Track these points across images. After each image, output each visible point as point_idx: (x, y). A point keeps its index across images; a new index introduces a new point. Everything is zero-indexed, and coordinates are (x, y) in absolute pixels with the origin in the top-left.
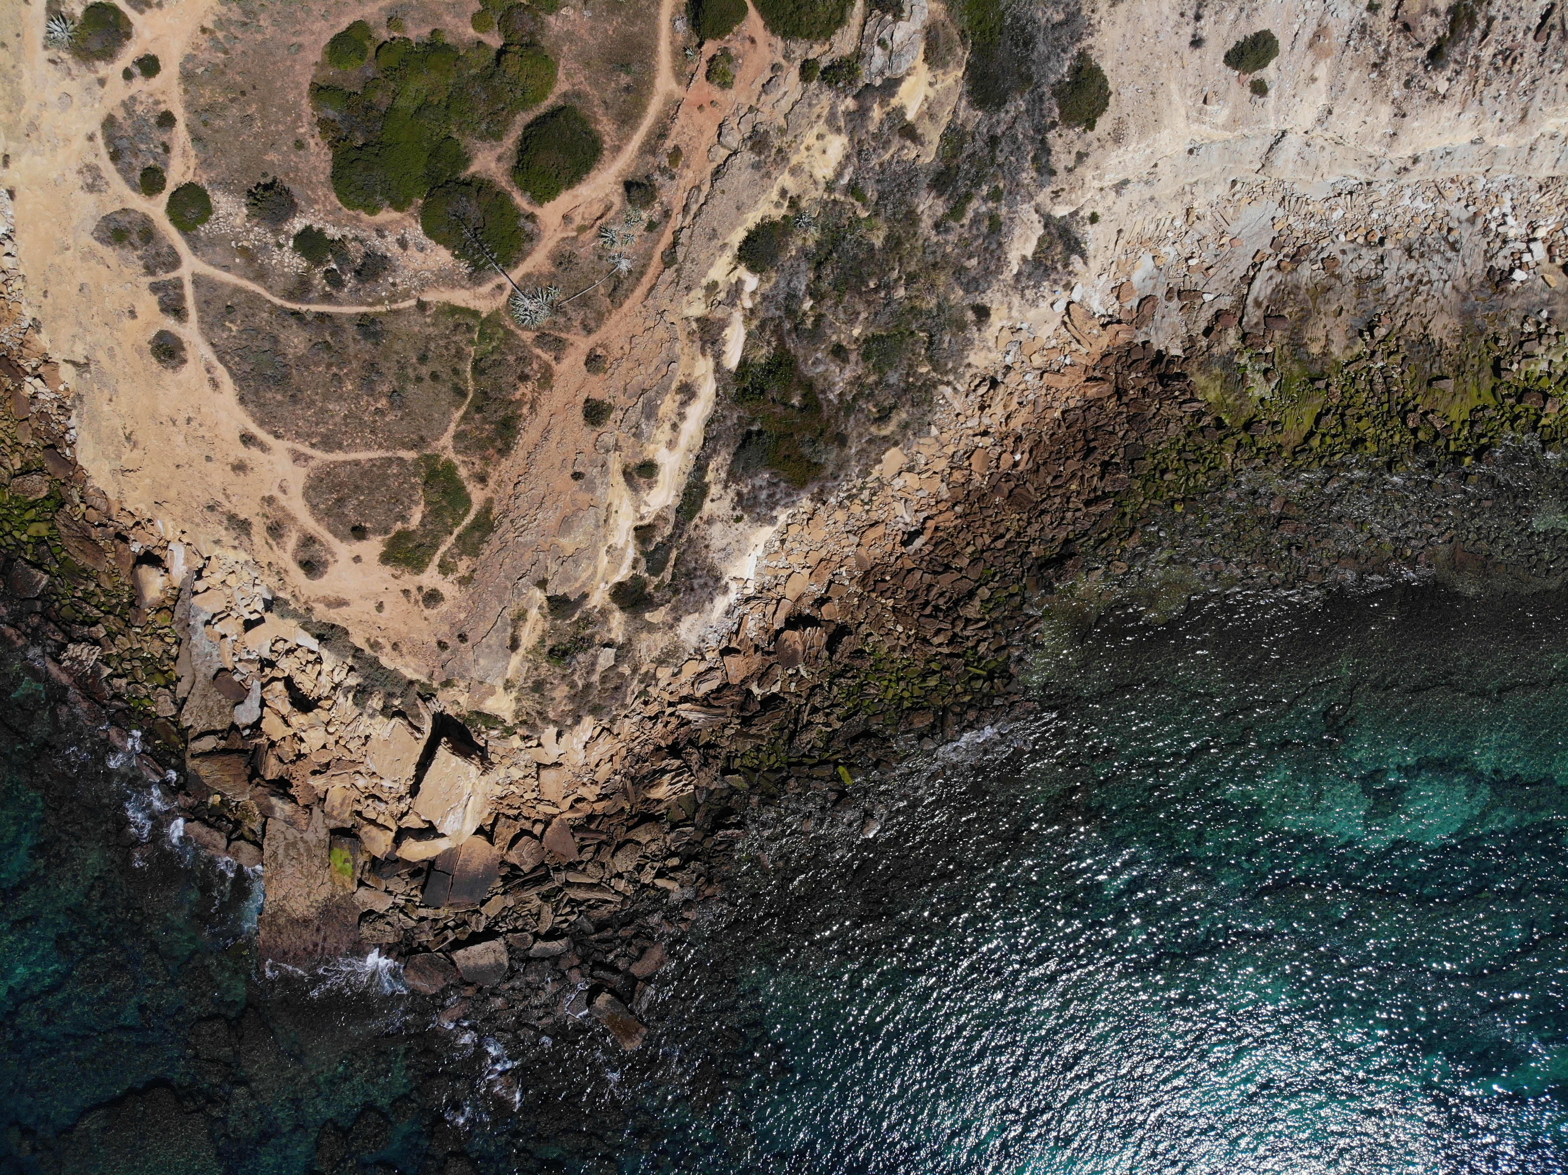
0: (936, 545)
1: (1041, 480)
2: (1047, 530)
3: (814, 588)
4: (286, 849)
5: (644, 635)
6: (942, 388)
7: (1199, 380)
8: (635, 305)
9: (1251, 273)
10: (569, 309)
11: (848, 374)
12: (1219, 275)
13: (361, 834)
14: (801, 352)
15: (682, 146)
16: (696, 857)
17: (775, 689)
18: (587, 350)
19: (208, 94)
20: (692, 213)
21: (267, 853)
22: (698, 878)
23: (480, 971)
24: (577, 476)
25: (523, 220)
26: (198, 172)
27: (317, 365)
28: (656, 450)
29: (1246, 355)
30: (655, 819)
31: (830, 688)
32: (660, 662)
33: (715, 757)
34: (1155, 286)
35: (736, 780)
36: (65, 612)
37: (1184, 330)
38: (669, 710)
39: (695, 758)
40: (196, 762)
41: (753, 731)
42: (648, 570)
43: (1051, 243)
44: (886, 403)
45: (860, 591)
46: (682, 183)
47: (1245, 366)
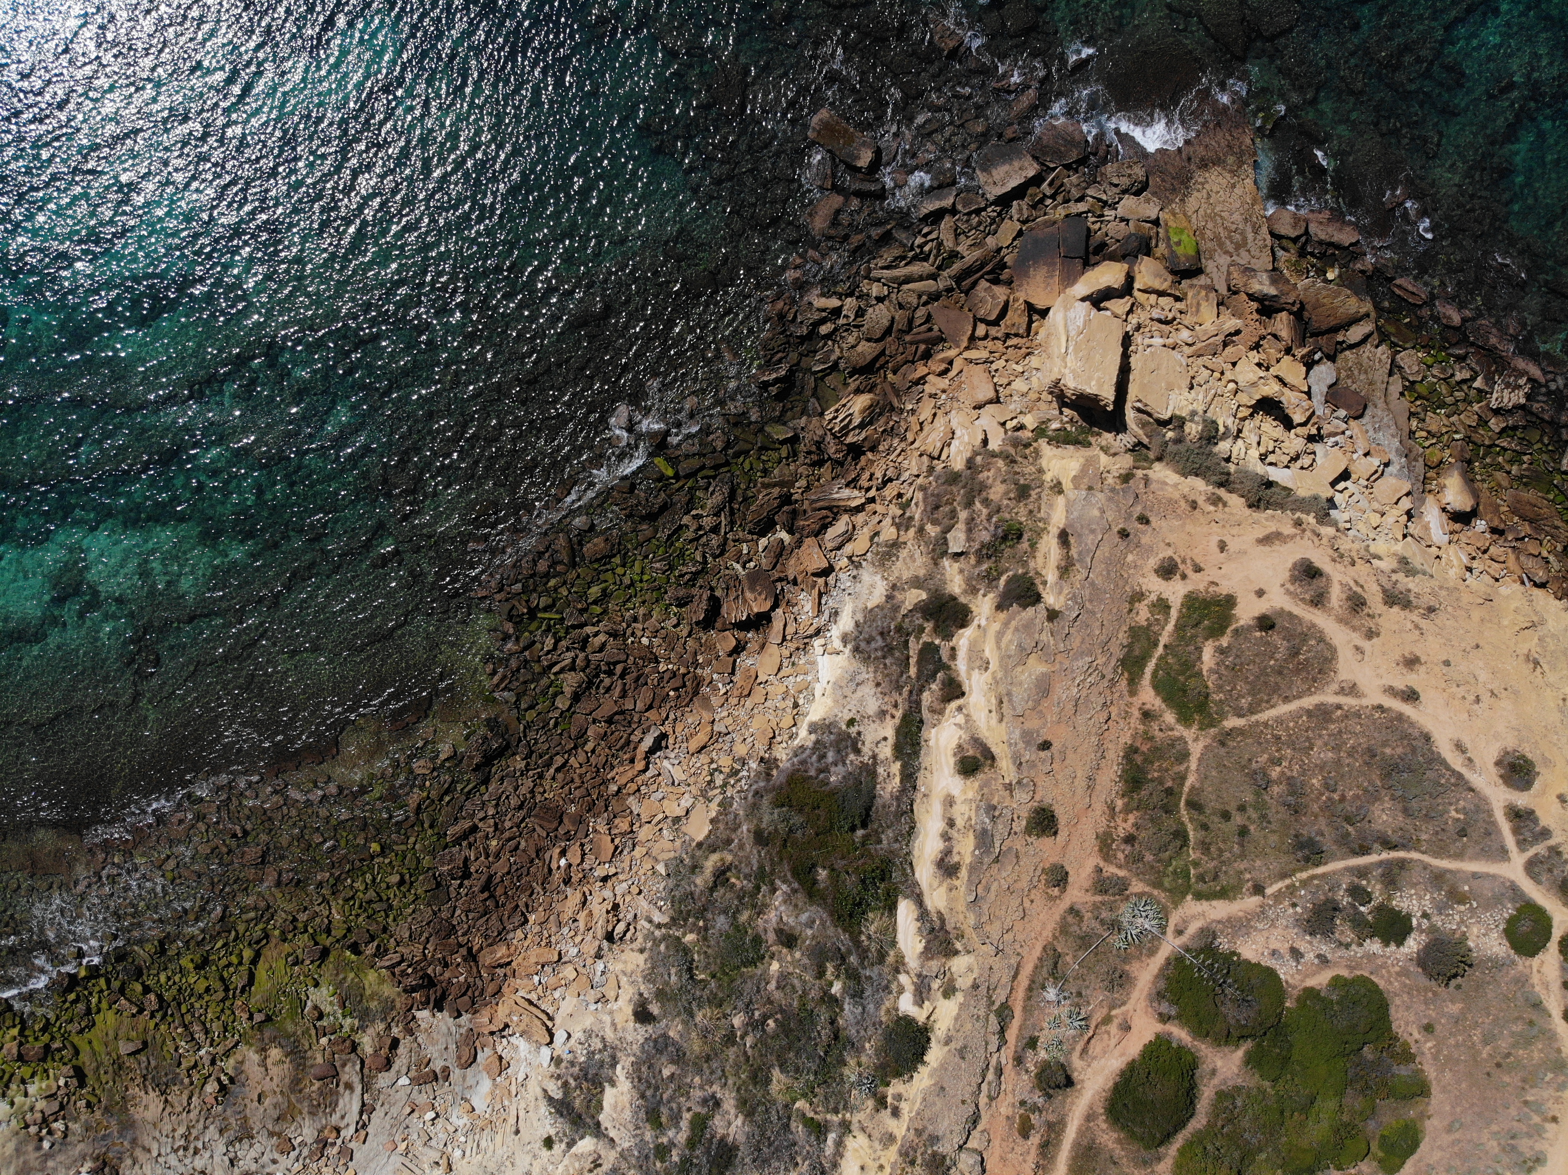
0: (628, 742)
1: (531, 842)
2: (511, 790)
3: (749, 662)
4: (1245, 239)
5: (922, 573)
6: (665, 919)
7: (389, 990)
8: (1030, 953)
9: (365, 1117)
10: (1099, 929)
11: (772, 916)
12: (399, 1109)
13: (1170, 278)
14: (831, 931)
15: (1020, 1140)
16: (803, 339)
17: (763, 542)
18: (1069, 888)
19: (1536, 1055)
20: (991, 1070)
21: (1264, 230)
22: (795, 317)
23: (1005, 157)
24: (1046, 746)
25: (1173, 1013)
26: (1527, 971)
27: (1357, 797)
28: (964, 792)
29: (347, 1029)
30: (856, 371)
31: (704, 557)
32: (896, 545)
33: (809, 453)
34: (464, 1078)
35: (780, 433)
36: (1535, 435)
37: (420, 1040)
38: (872, 493)
39: (832, 449)
40: (1363, 311)
41: (776, 491)
42: (937, 648)
43: (588, 1107)
44: (722, 891)
45: (699, 671)
46: (1010, 1099)
47: (344, 1016)
